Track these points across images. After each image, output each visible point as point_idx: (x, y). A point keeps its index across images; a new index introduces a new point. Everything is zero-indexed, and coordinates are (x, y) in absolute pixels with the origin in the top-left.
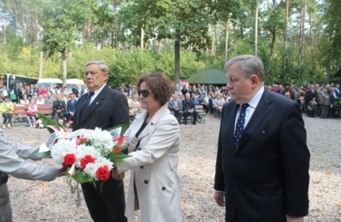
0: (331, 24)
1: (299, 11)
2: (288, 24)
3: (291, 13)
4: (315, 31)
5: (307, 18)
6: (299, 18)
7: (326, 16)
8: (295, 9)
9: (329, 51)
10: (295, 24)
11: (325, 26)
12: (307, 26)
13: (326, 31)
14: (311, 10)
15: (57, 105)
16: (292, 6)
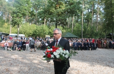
0: (106, 19)
1: (96, 14)
2: (93, 18)
3: (94, 15)
4: (101, 21)
5: (99, 17)
6: (96, 16)
7: (104, 17)
8: (95, 14)
9: (106, 27)
10: (95, 18)
11: (104, 19)
12: (99, 19)
13: (105, 21)
14: (100, 14)
15: (15, 43)
16: (94, 12)
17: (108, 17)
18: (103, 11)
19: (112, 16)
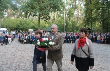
0: (86, 14)
1: (78, 10)
2: (74, 14)
3: (75, 10)
4: (82, 16)
5: (80, 12)
6: (77, 12)
7: (85, 12)
8: (76, 9)
9: (86, 22)
10: (76, 14)
11: (85, 15)
12: (80, 14)
13: (85, 16)
14: (81, 10)
16: (75, 8)
17: (88, 13)
18: (84, 7)
19: (91, 12)
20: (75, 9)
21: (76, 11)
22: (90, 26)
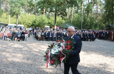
0: (107, 10)
1: (97, 5)
2: (93, 9)
4: (101, 12)
5: (99, 7)
6: (97, 7)
7: (105, 7)
8: (95, 4)
9: (106, 19)
10: (95, 9)
11: (105, 11)
12: (99, 10)
13: (105, 12)
14: (100, 5)
16: (94, 3)
17: (109, 8)
18: (104, 1)
19: (113, 7)
20: (93, 5)
21: (95, 7)
22: (111, 22)
